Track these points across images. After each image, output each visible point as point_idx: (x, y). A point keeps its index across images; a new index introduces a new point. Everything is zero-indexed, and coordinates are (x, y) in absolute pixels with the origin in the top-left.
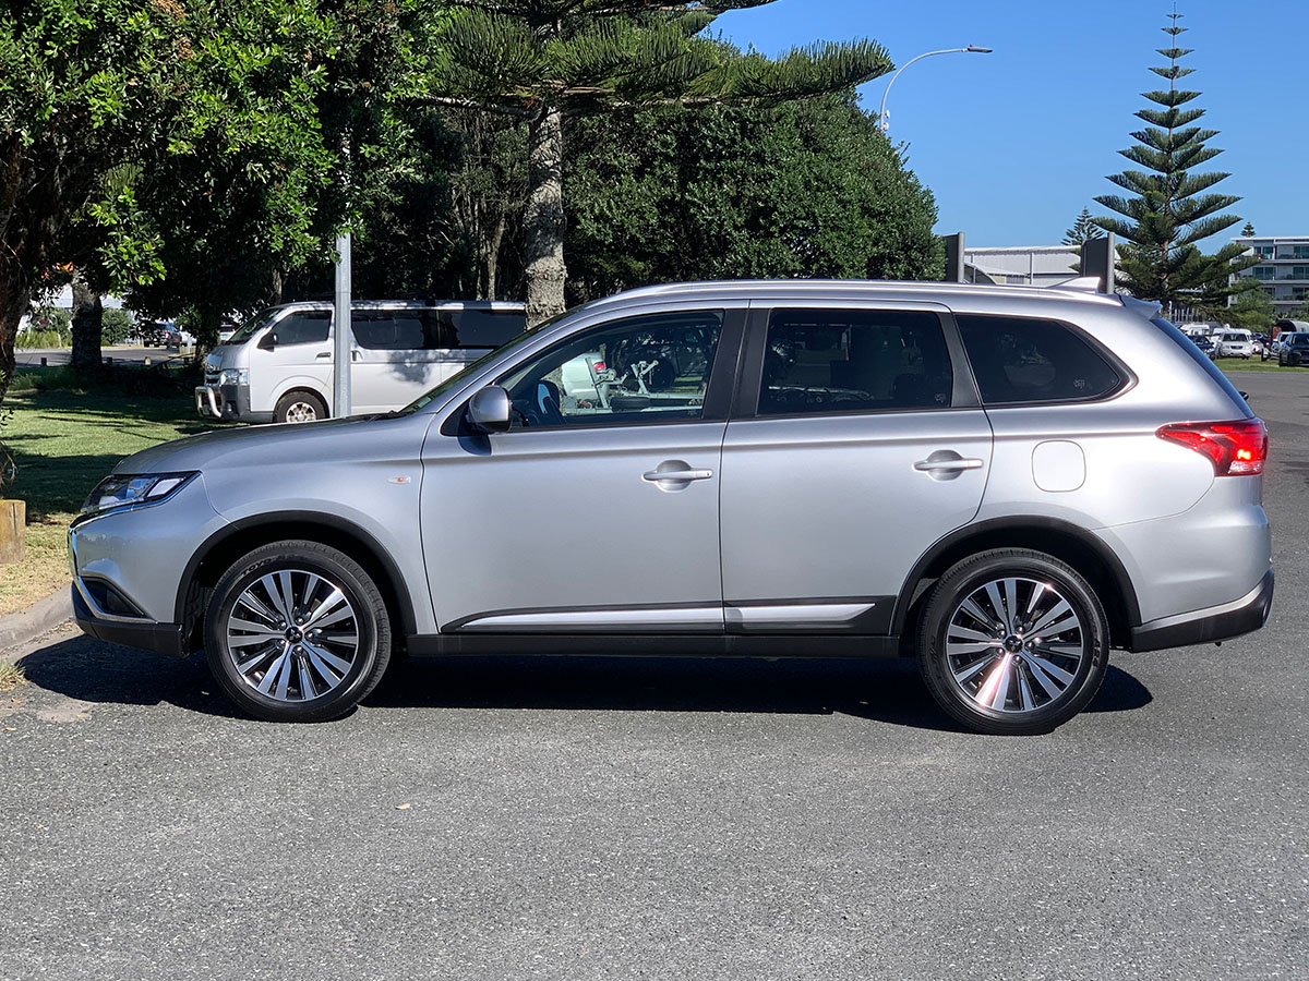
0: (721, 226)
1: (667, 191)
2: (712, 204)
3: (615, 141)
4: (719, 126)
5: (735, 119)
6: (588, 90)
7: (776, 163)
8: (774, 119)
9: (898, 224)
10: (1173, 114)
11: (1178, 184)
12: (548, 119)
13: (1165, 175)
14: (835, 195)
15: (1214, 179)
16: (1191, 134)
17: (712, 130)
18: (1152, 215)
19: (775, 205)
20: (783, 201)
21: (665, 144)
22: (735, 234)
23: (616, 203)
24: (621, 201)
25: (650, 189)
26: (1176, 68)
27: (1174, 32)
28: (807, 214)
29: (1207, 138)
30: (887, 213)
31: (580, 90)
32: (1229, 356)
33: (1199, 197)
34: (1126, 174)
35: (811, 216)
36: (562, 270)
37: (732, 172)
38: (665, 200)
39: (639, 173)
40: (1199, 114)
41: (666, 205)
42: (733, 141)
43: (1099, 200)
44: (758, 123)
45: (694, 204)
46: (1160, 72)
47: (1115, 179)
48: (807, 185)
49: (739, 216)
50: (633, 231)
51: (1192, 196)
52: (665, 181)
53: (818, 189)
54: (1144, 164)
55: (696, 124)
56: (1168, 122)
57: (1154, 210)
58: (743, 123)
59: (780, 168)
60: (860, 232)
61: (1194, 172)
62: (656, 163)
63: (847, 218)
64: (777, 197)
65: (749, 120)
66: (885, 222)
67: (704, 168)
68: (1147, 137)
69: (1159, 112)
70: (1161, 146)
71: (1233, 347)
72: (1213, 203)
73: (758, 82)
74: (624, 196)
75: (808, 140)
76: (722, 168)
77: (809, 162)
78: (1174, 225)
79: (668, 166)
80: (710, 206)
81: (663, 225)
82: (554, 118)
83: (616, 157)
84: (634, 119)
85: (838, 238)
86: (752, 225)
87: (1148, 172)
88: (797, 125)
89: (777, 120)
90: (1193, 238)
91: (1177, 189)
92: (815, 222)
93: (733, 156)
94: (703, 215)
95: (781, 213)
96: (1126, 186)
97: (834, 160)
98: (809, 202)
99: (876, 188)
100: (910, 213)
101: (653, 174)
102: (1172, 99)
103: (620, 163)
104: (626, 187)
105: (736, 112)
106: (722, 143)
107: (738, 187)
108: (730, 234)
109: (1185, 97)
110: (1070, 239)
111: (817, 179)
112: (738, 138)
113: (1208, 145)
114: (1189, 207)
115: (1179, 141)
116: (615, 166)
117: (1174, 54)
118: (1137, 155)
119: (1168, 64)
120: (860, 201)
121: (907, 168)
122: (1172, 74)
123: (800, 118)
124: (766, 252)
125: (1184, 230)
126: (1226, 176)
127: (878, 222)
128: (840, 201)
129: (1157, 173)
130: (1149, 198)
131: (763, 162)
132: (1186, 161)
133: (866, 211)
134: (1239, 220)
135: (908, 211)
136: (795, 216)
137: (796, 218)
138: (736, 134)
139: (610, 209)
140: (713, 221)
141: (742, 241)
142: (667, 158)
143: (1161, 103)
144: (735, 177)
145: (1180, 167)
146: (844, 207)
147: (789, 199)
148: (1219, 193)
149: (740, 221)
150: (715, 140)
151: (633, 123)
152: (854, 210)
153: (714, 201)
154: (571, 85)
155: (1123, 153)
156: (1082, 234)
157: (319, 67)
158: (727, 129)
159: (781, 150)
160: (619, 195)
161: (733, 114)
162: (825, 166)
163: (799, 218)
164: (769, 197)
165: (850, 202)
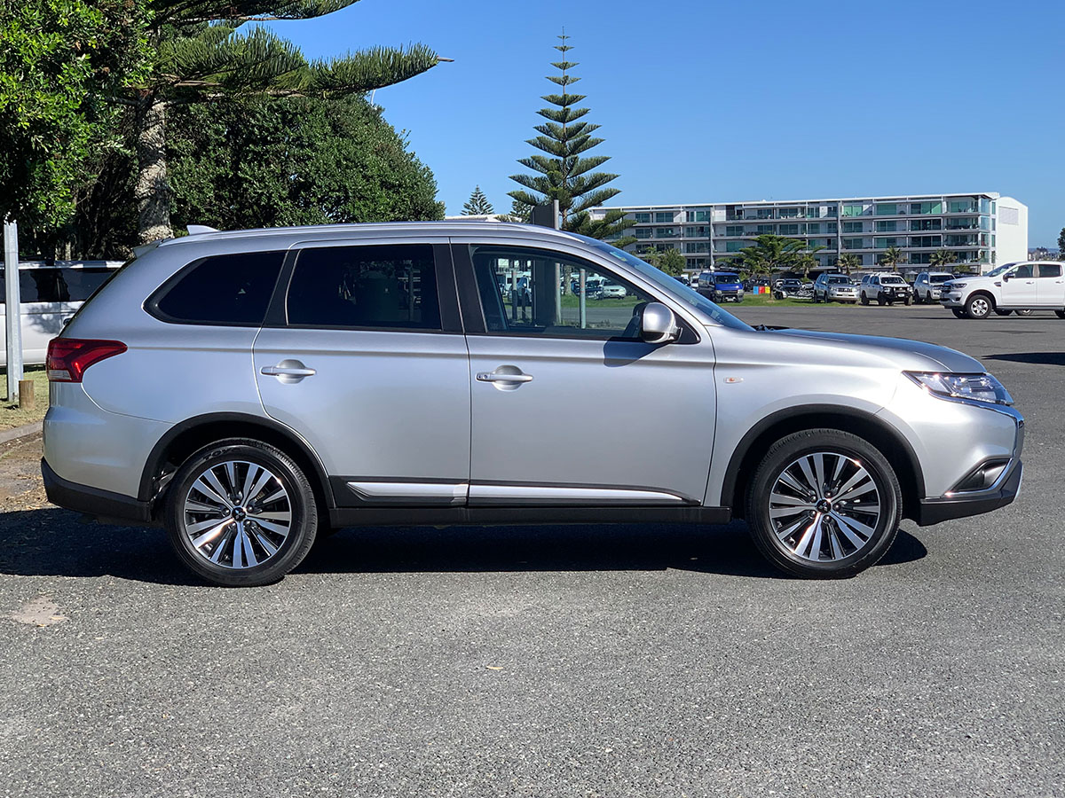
0: (269, 198)
1: (221, 170)
2: (262, 180)
3: (174, 130)
4: (264, 116)
5: (277, 111)
6: (196, 83)
7: (311, 145)
8: (308, 111)
9: (409, 195)
10: (566, 112)
11: (573, 166)
12: (153, 107)
13: (562, 159)
14: (361, 172)
15: (598, 162)
16: (579, 128)
17: (258, 121)
18: (555, 189)
19: (314, 180)
20: (319, 176)
21: (217, 132)
22: (281, 204)
23: (178, 180)
24: (184, 179)
25: (206, 169)
26: (567, 77)
27: (563, 49)
28: (339, 187)
29: (592, 130)
30: (400, 185)
31: (188, 83)
32: (609, 297)
33: (588, 175)
34: (534, 158)
35: (344, 189)
36: (170, 233)
37: (277, 154)
38: (219, 177)
39: (196, 155)
40: (585, 112)
41: (220, 182)
42: (277, 129)
43: (513, 178)
44: (296, 114)
45: (246, 180)
46: (554, 80)
47: (524, 162)
48: (338, 164)
49: (284, 189)
50: (195, 203)
51: (583, 175)
52: (219, 162)
53: (347, 167)
54: (545, 150)
55: (244, 115)
56: (563, 118)
57: (556, 185)
58: (284, 114)
59: (316, 150)
60: (381, 201)
61: (583, 156)
62: (210, 147)
63: (371, 190)
64: (315, 174)
65: (289, 112)
66: (399, 193)
67: (253, 151)
68: (548, 130)
69: (555, 110)
70: (558, 137)
71: (612, 290)
72: (598, 181)
73: (333, 77)
74: (185, 175)
75: (336, 128)
76: (267, 151)
77: (338, 146)
78: (570, 197)
79: (221, 150)
80: (260, 182)
81: (218, 197)
82: (159, 106)
83: (175, 142)
84: (189, 111)
85: (364, 206)
86: (293, 195)
87: (548, 156)
88: (326, 115)
89: (311, 112)
90: (585, 206)
91: (571, 169)
92: (346, 192)
93: (277, 141)
94: (254, 189)
95: (319, 187)
96: (533, 167)
97: (357, 144)
98: (341, 178)
99: (390, 166)
100: (418, 185)
101: (208, 157)
102: (564, 101)
103: (179, 147)
104: (186, 166)
105: (277, 105)
106: (267, 130)
107: (282, 166)
108: (277, 205)
109: (575, 99)
110: (467, 210)
111: (345, 159)
112: (280, 126)
113: (593, 135)
114: (580, 182)
115: (571, 134)
116: (176, 150)
117: (564, 66)
118: (541, 144)
119: (560, 74)
120: (379, 176)
121: (408, 150)
122: (564, 82)
123: (329, 110)
124: (307, 218)
125: (578, 201)
126: (607, 159)
127: (393, 193)
128: (364, 177)
129: (555, 157)
130: (552, 177)
131: (302, 147)
132: (577, 148)
133: (384, 185)
134: (619, 192)
135: (416, 184)
136: (330, 188)
137: (330, 190)
138: (278, 123)
139: (173, 184)
140: (262, 193)
141: (287, 209)
142: (221, 144)
143: (556, 103)
144: (279, 158)
145: (573, 152)
146: (368, 181)
147: (325, 175)
148: (603, 172)
149: (285, 193)
150: (261, 128)
151: (189, 115)
152: (375, 183)
153: (264, 177)
154: (183, 79)
155: (529, 142)
156: (476, 207)
157: (84, 55)
158: (271, 119)
159: (316, 136)
160: (181, 174)
161: (276, 107)
162: (351, 148)
163: (333, 191)
164: (309, 174)
165: (372, 177)
